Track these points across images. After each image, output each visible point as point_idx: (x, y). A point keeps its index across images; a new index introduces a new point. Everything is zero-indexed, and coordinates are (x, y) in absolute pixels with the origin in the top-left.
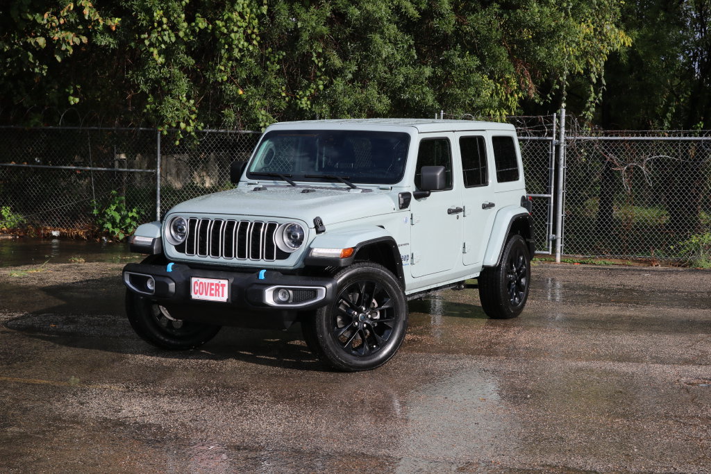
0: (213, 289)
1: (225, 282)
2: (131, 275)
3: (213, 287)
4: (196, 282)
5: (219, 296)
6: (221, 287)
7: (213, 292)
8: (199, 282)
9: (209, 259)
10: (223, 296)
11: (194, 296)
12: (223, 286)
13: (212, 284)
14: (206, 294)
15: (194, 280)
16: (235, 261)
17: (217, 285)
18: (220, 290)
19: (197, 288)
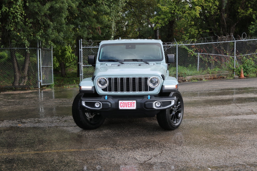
0: (129, 105)
1: (135, 101)
2: (85, 102)
3: (129, 104)
4: (121, 103)
5: (132, 107)
6: (133, 104)
7: (129, 106)
8: (122, 103)
9: (125, 93)
10: (134, 107)
11: (120, 108)
12: (134, 103)
13: (129, 103)
14: (126, 107)
15: (120, 102)
16: (137, 93)
17: (131, 103)
18: (133, 105)
19: (122, 105)
